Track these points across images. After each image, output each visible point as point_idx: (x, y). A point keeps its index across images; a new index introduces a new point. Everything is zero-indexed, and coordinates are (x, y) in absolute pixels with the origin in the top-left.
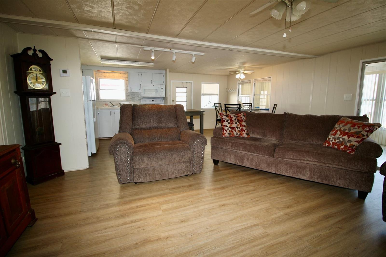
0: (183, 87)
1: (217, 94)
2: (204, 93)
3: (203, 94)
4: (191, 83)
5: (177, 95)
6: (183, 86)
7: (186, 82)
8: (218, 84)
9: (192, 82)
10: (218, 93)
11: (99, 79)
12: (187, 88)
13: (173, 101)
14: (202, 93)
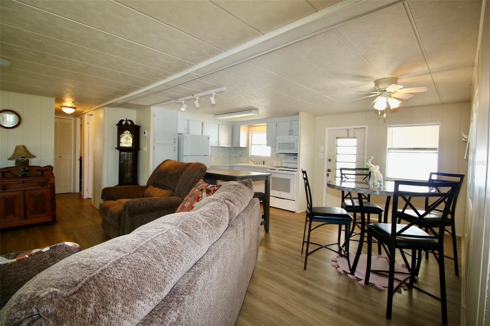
0: (348, 137)
1: (435, 149)
2: (393, 147)
3: (390, 149)
4: (365, 128)
5: (339, 150)
6: (348, 135)
7: (355, 128)
8: (439, 125)
9: (366, 126)
10: (437, 146)
11: (252, 134)
12: (356, 138)
13: (330, 160)
14: (389, 146)
